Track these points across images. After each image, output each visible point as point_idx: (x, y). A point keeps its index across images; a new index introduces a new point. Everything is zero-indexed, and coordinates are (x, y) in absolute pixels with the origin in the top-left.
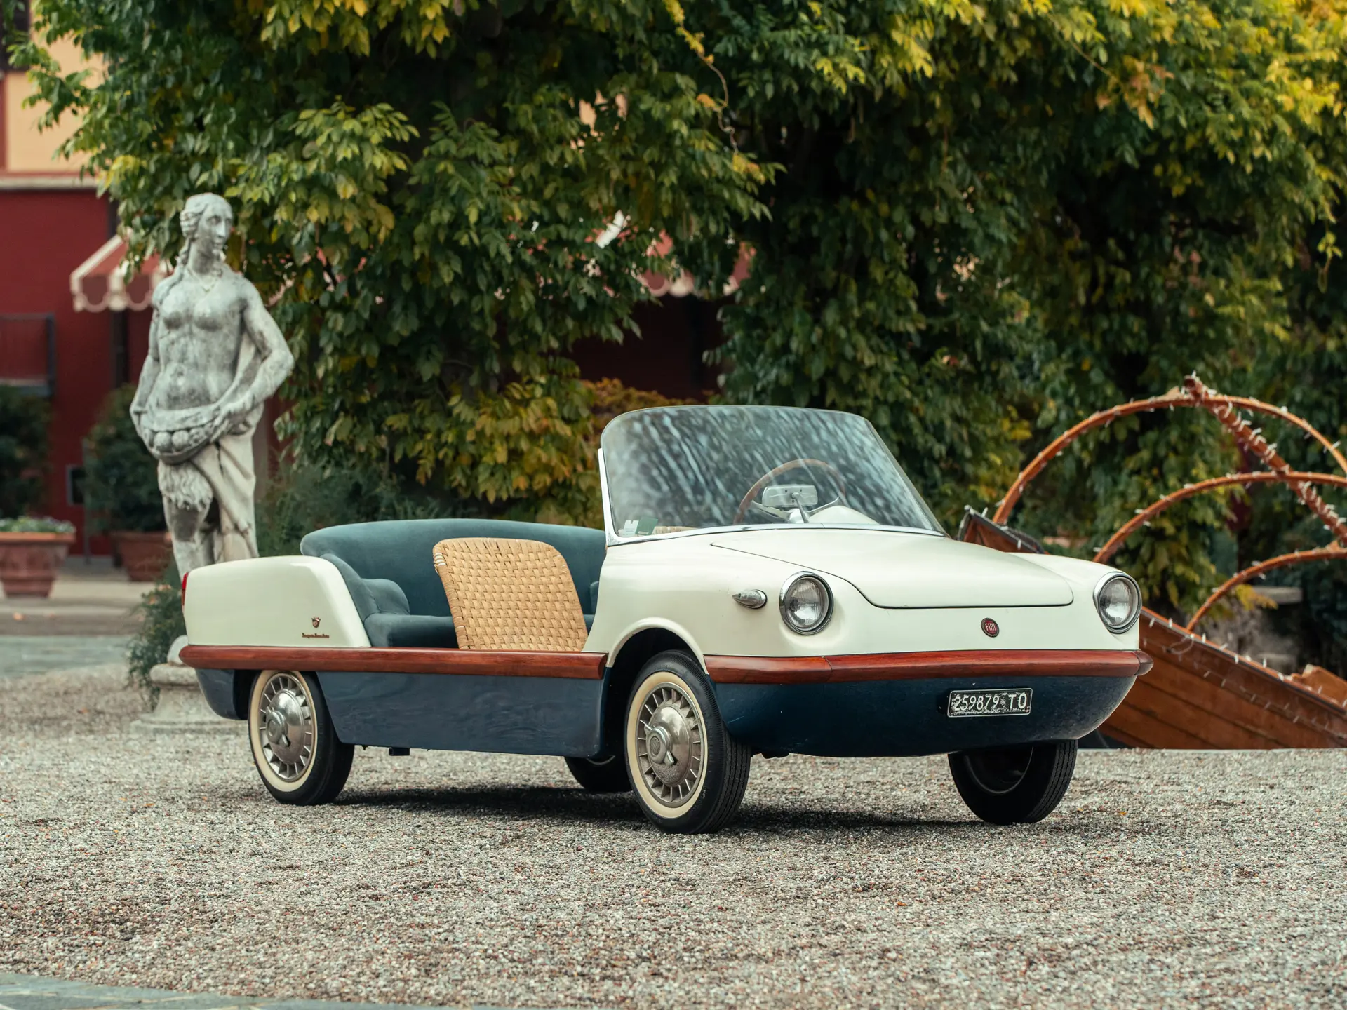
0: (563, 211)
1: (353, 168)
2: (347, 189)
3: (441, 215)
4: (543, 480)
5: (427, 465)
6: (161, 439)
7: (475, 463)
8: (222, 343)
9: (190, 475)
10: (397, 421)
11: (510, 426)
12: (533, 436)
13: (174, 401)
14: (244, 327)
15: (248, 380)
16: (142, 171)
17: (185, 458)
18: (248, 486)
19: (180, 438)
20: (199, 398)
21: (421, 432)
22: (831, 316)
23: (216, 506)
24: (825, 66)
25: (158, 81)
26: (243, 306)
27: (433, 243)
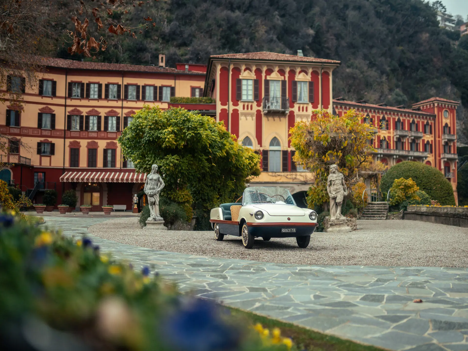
0: (190, 169)
1: (172, 162)
2: (171, 165)
3: (180, 168)
4: (186, 200)
5: (172, 198)
6: (149, 193)
7: (178, 197)
8: (156, 182)
9: (152, 198)
10: (169, 192)
11: (183, 193)
12: (185, 195)
13: (150, 189)
14: (159, 181)
15: (160, 187)
16: (140, 162)
17: (152, 196)
18: (159, 199)
19: (152, 193)
20: (154, 189)
21: (172, 194)
22: (201, 183)
23: (155, 202)
24: (217, 153)
25: (143, 151)
26: (159, 178)
27: (178, 172)
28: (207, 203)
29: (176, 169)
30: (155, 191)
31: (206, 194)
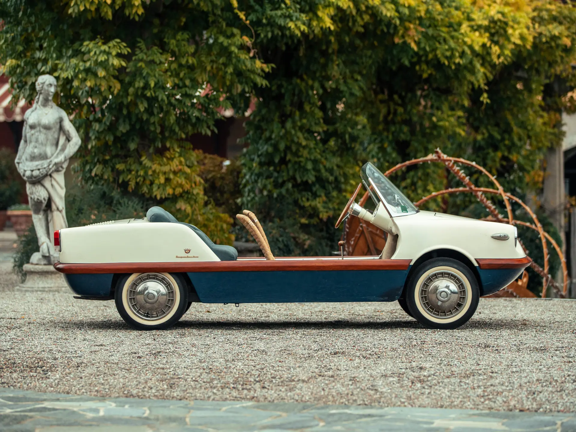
0: (188, 82)
1: (104, 65)
2: (101, 73)
3: (140, 84)
4: (179, 190)
5: (132, 184)
6: (28, 173)
7: (152, 183)
8: (53, 134)
9: (39, 188)
10: (120, 167)
11: (166, 168)
12: (175, 173)
13: (33, 158)
14: (61, 128)
15: (63, 149)
16: (18, 66)
17: (37, 181)
18: (62, 192)
19: (36, 173)
20: (43, 157)
21: (130, 171)
22: (289, 125)
23: (50, 200)
24: (291, 25)
25: (25, 30)
26: (61, 120)
27: (136, 95)
28: (315, 196)
29: (125, 87)
30: (45, 163)
31: (310, 166)
